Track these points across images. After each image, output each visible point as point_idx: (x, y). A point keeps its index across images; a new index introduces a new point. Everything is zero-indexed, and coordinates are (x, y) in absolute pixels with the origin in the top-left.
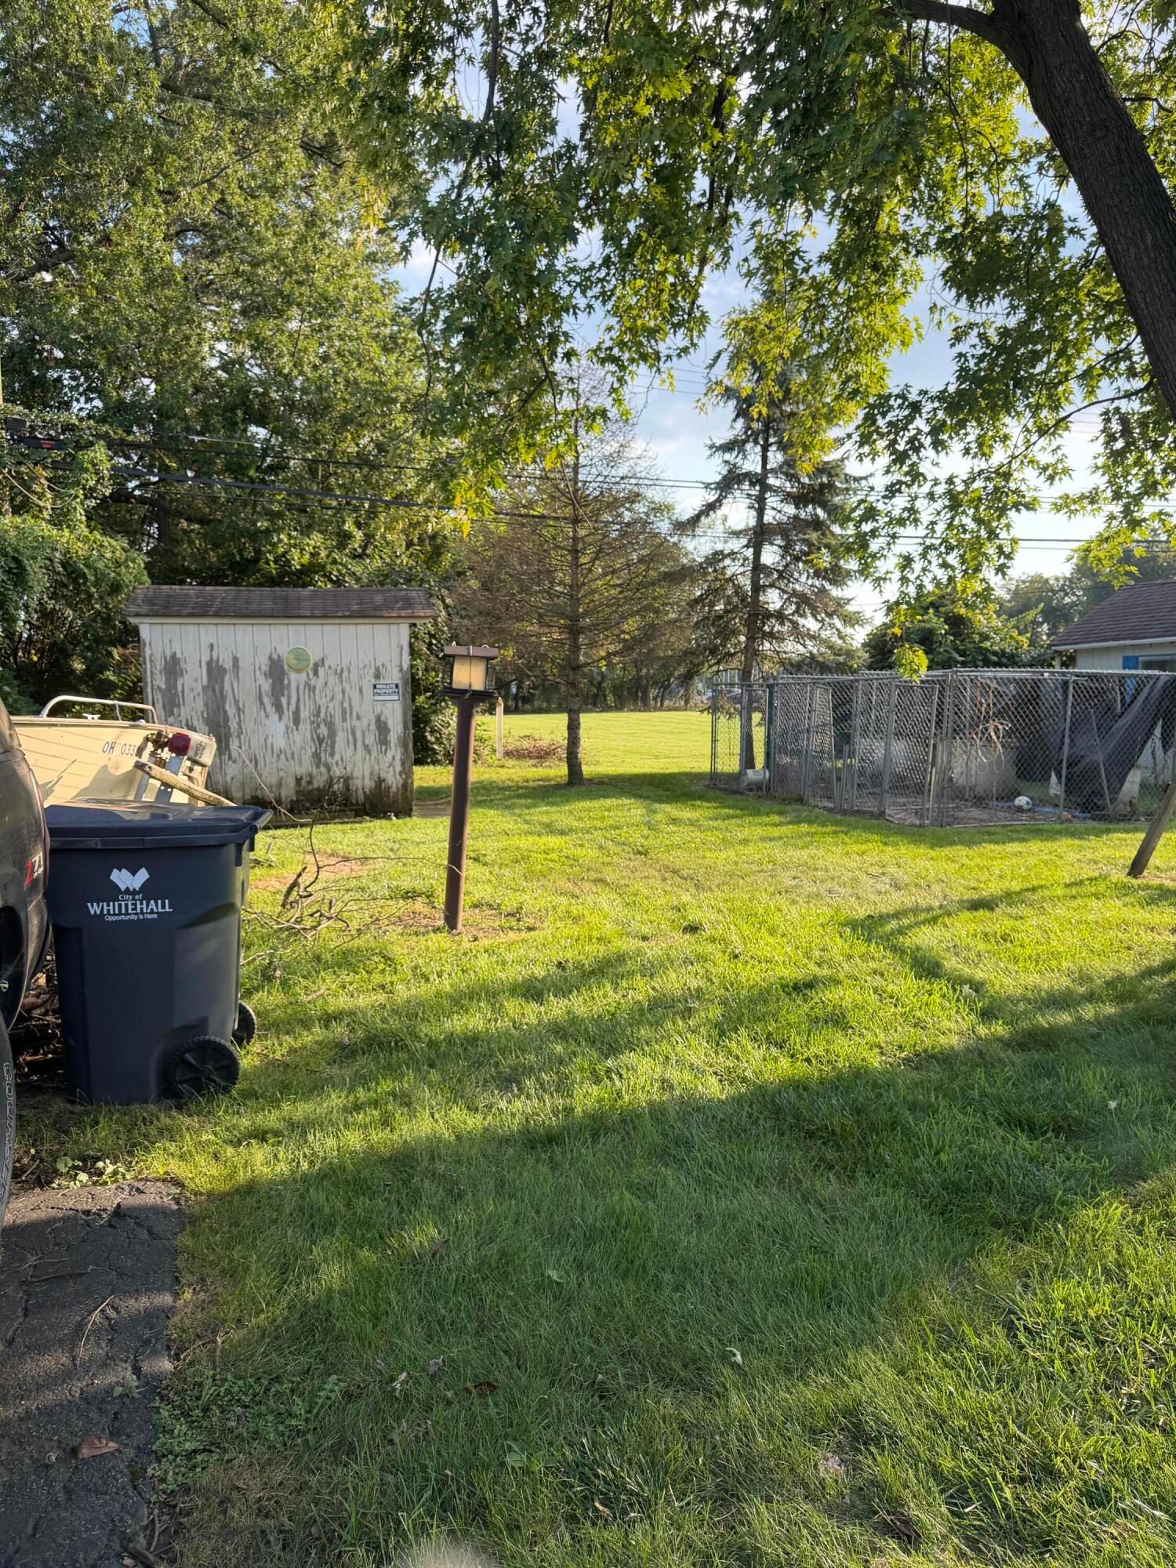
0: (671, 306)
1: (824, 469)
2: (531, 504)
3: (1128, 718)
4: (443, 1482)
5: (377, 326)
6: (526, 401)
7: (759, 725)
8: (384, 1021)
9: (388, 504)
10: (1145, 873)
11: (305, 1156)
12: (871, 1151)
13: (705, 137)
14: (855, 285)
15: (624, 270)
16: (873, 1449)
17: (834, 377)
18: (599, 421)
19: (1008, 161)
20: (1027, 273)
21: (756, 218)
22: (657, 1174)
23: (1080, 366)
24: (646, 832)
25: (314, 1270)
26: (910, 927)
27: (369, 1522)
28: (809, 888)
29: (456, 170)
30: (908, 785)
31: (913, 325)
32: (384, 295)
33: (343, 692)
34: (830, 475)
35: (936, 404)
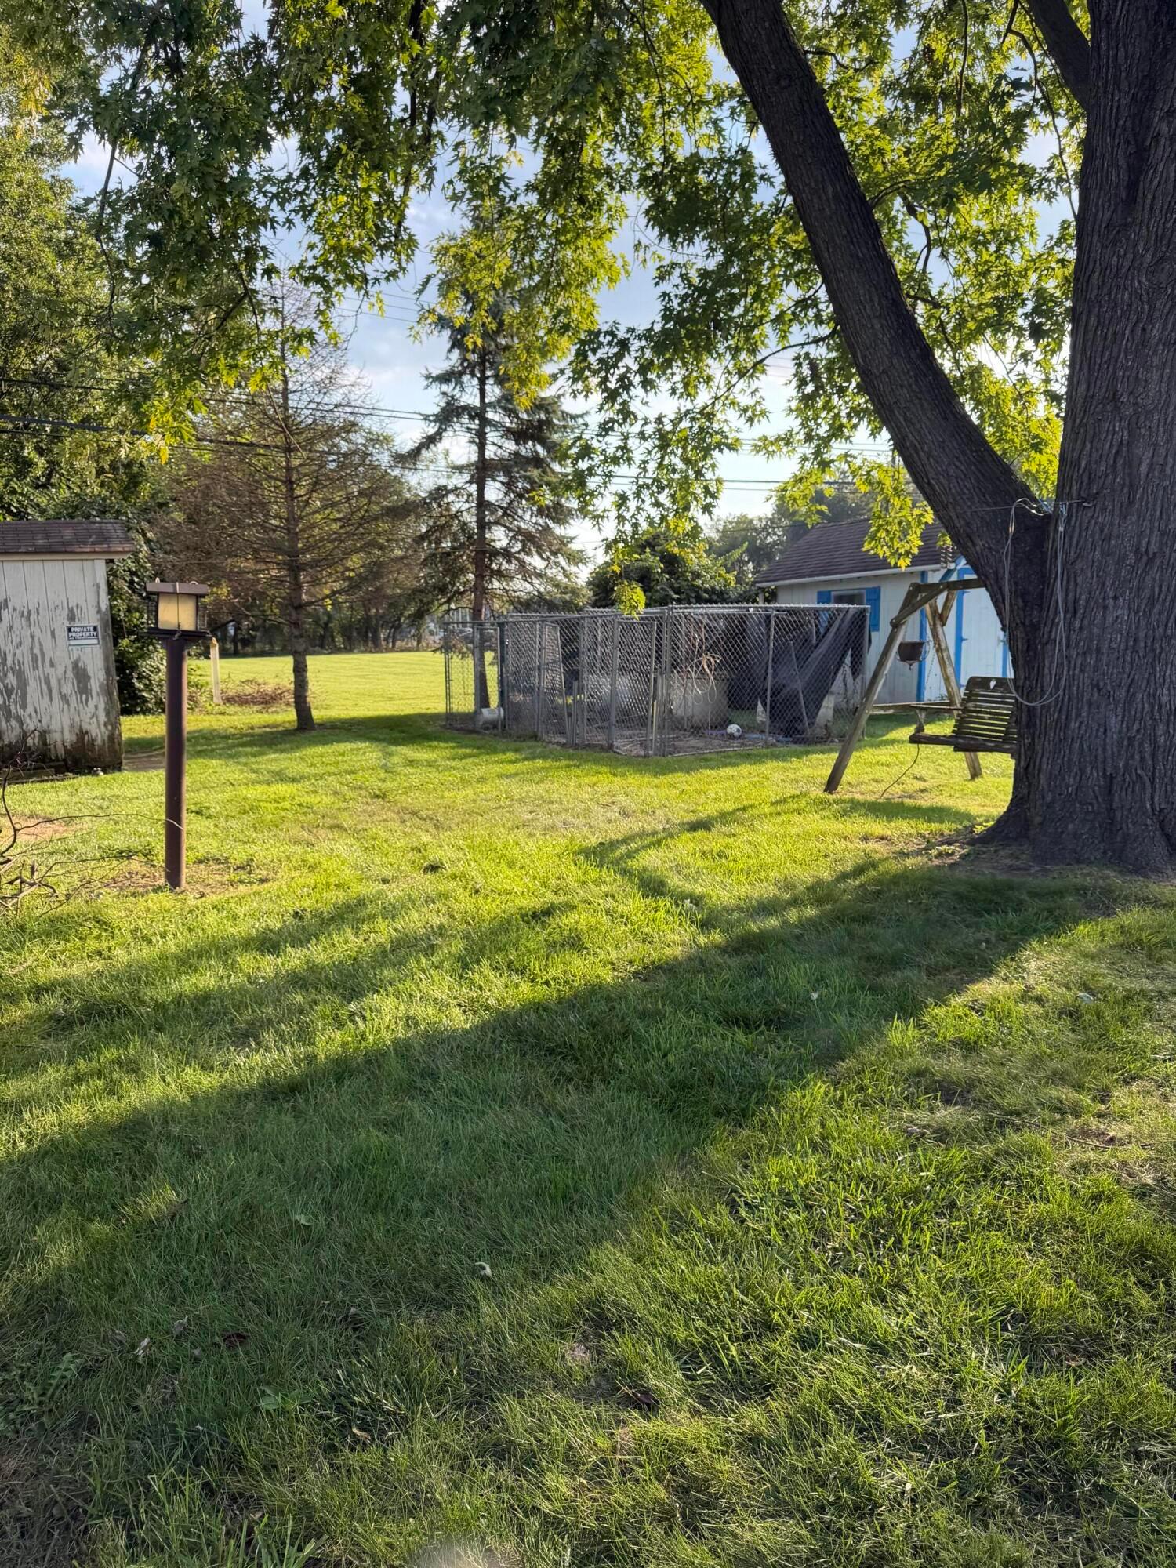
0: (376, 226)
1: (541, 405)
2: (237, 432)
3: (823, 647)
4: (194, 1438)
5: (49, 229)
6: (224, 319)
7: (492, 663)
8: (103, 988)
9: (73, 429)
10: (839, 789)
11: (21, 1135)
12: (606, 1060)
13: (403, 48)
14: (563, 217)
15: (325, 184)
16: (615, 1333)
17: (546, 310)
18: (306, 343)
19: (703, 103)
20: (723, 216)
21: (459, 140)
22: (403, 1108)
23: (774, 311)
24: (382, 775)
25: (39, 1251)
26: (637, 851)
27: (118, 1492)
28: (545, 820)
29: (130, 57)
30: (633, 718)
31: (620, 262)
32: (55, 194)
33: (33, 636)
34: (547, 412)
35: (643, 343)
